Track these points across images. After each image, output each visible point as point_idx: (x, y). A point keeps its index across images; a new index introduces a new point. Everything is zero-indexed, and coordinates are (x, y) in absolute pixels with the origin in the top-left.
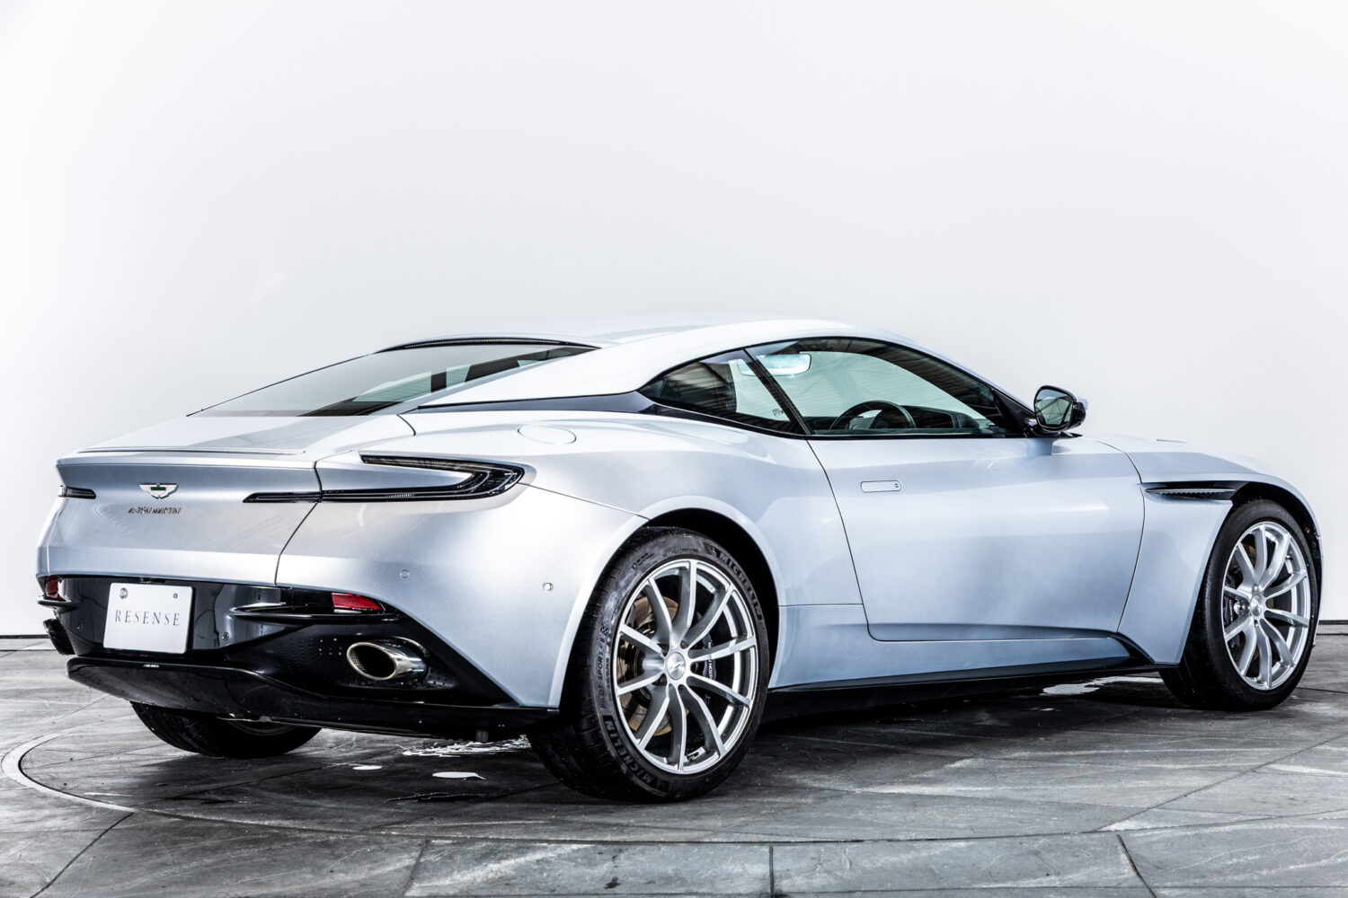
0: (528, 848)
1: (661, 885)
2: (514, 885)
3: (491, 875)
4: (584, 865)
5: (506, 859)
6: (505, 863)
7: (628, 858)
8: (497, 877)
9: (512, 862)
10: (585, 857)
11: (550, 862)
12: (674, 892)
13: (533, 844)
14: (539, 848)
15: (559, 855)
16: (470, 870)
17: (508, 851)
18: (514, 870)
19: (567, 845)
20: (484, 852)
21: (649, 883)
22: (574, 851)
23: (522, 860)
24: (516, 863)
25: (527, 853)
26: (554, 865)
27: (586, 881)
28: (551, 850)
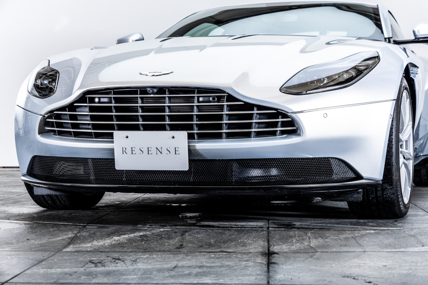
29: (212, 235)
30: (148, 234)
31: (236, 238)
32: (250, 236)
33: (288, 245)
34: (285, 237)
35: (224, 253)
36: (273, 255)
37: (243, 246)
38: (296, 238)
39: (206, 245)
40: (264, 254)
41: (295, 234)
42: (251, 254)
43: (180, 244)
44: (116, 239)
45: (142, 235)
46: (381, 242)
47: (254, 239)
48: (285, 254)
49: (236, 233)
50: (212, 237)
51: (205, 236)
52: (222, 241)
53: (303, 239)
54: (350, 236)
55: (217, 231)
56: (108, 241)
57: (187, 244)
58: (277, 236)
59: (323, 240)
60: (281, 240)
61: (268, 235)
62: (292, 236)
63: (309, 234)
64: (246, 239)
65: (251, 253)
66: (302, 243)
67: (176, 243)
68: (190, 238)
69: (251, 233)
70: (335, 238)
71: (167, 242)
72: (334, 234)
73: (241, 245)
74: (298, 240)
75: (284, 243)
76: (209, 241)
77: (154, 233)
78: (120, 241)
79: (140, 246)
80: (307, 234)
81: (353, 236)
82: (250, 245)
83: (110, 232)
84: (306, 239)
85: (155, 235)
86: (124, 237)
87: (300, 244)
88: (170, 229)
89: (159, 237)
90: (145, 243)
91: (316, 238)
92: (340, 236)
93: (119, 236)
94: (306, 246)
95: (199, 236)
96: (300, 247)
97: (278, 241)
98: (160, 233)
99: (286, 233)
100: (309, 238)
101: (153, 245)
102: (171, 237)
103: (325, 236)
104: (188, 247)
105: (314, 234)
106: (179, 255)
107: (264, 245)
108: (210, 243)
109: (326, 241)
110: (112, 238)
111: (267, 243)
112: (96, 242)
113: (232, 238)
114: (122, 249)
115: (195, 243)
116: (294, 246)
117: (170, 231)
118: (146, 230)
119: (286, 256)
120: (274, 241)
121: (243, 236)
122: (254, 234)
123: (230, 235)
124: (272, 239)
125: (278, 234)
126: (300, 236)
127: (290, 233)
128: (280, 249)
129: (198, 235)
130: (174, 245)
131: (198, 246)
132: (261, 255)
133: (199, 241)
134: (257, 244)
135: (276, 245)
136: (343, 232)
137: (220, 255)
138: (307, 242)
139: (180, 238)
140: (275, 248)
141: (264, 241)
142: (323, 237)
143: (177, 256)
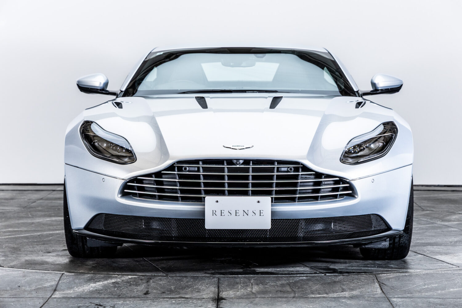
0: (109, 277)
1: (168, 294)
2: (101, 293)
3: (91, 289)
4: (134, 285)
5: (99, 282)
6: (98, 283)
7: (153, 282)
8: (94, 290)
9: (101, 283)
10: (134, 281)
11: (119, 283)
12: (174, 297)
13: (111, 275)
14: (114, 277)
15: (123, 280)
16: (82, 287)
17: (99, 278)
18: (102, 287)
19: (127, 276)
20: (88, 279)
21: (163, 293)
22: (129, 279)
23: (106, 282)
24: (103, 284)
25: (108, 279)
26: (120, 284)
27: (134, 292)
28: (119, 278)
29: (172, 282)
30: (119, 281)
31: (192, 285)
32: (203, 283)
33: (234, 291)
34: (232, 283)
35: (183, 299)
36: (221, 301)
37: (198, 292)
38: (241, 284)
39: (167, 291)
40: (215, 300)
41: (241, 281)
42: (204, 300)
43: (146, 290)
44: (93, 286)
45: (114, 282)
46: (310, 288)
47: (207, 286)
48: (231, 300)
50: (172, 284)
51: (166, 283)
52: (181, 287)
53: (247, 286)
54: (286, 282)
55: (176, 278)
56: (87, 288)
57: (152, 291)
58: (226, 283)
60: (229, 286)
61: (219, 281)
62: (238, 283)
63: (252, 280)
64: (200, 285)
65: (204, 298)
66: (245, 288)
67: (143, 290)
68: (154, 285)
69: (205, 280)
70: (273, 284)
71: (136, 289)
72: (272, 280)
73: (196, 291)
74: (242, 287)
75: (231, 289)
76: (170, 287)
77: (124, 280)
78: (96, 288)
79: (114, 292)
80: (250, 280)
81: (288, 282)
82: (204, 291)
83: (86, 279)
84: (249, 286)
85: (124, 282)
86: (100, 284)
87: (244, 290)
88: (137, 276)
89: (128, 284)
90: (117, 289)
91: (257, 284)
92: (277, 282)
93: (95, 282)
94: (248, 291)
95: (161, 283)
96: (244, 293)
97: (226, 287)
98: (128, 281)
99: (233, 280)
100: (252, 284)
101: (124, 291)
102: (138, 284)
104: (153, 293)
105: (256, 280)
106: (147, 301)
107: (215, 290)
108: (171, 289)
109: (266, 287)
110: (89, 285)
111: (217, 289)
112: (77, 289)
113: (189, 285)
114: (100, 295)
115: (158, 289)
116: (239, 292)
117: (137, 278)
118: (116, 277)
119: (231, 302)
120: (223, 287)
121: (198, 283)
122: (207, 281)
123: (187, 282)
124: (221, 285)
126: (245, 282)
127: (236, 280)
128: (227, 295)
129: (160, 281)
130: (141, 291)
131: (161, 292)
132: (212, 300)
133: (161, 288)
134: (209, 290)
135: (225, 291)
136: (280, 279)
137: (179, 301)
138: (250, 288)
139: (146, 285)
140: (224, 294)
141: (215, 287)
142: (264, 283)
143: (145, 302)
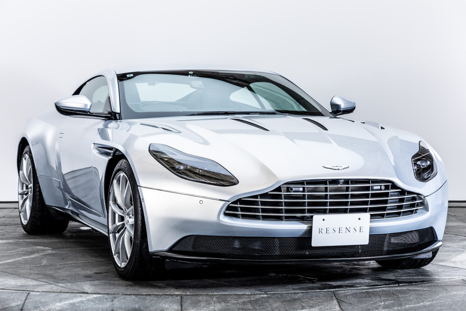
4: (99, 304)
5: (64, 301)
7: (118, 301)
8: (60, 309)
10: (100, 300)
11: (84, 302)
14: (80, 296)
15: (88, 299)
17: (65, 298)
18: (68, 306)
19: (92, 295)
22: (94, 298)
24: (69, 303)
26: (86, 304)
28: (85, 297)
31: (156, 303)
32: (167, 301)
33: (197, 309)
34: (195, 302)
38: (204, 302)
41: (203, 299)
43: (111, 308)
45: (80, 302)
46: (271, 305)
47: (170, 304)
49: (155, 299)
50: (136, 302)
52: (144, 306)
53: (210, 304)
54: (247, 300)
55: (140, 297)
56: (53, 307)
57: (117, 309)
58: (189, 301)
59: (225, 304)
60: (192, 304)
61: (182, 300)
62: (201, 301)
63: (214, 299)
64: (163, 304)
66: (208, 307)
67: (108, 308)
68: (119, 303)
69: (168, 298)
70: (234, 302)
72: (234, 298)
73: (160, 309)
74: (205, 305)
75: (194, 308)
80: (212, 299)
81: (249, 300)
84: (212, 303)
86: (65, 303)
87: (207, 309)
89: (93, 303)
90: (82, 308)
91: (220, 302)
92: (239, 300)
95: (125, 301)
97: (189, 306)
99: (196, 298)
100: (214, 302)
102: (103, 302)
103: (227, 300)
105: (218, 299)
107: (178, 309)
108: (135, 307)
109: (228, 305)
110: (55, 304)
111: (180, 308)
112: (43, 308)
113: (153, 303)
115: (123, 307)
117: (101, 297)
120: (186, 305)
121: (161, 301)
122: (170, 299)
123: (151, 301)
124: (184, 303)
125: (190, 299)
126: (207, 301)
127: (199, 298)
133: (126, 306)
134: (173, 308)
135: (188, 309)
136: (241, 297)
138: (212, 306)
139: (111, 303)
141: (178, 305)
